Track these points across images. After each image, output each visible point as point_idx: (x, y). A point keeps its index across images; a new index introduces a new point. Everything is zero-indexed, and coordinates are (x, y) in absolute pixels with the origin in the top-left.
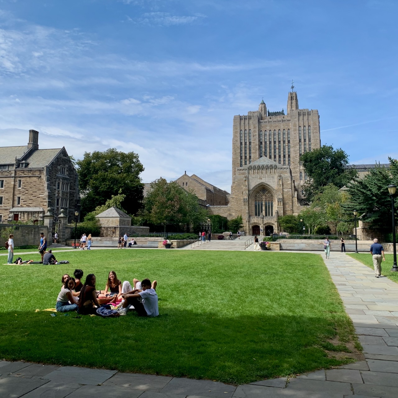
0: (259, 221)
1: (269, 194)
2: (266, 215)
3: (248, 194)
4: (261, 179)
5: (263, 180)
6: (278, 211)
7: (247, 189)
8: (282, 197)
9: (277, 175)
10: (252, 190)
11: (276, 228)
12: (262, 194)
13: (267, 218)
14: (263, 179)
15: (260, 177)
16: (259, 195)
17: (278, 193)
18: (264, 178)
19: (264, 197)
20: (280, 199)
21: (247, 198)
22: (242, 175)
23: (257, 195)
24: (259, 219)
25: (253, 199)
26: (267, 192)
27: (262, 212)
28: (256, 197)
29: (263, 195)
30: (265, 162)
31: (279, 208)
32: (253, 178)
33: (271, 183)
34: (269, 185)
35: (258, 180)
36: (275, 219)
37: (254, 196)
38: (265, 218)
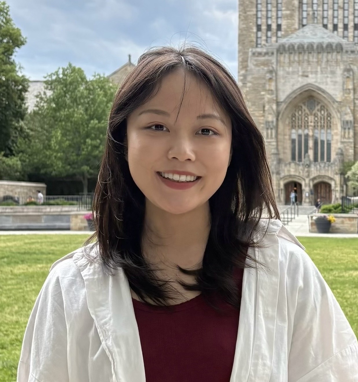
0: (301, 172)
1: (323, 112)
2: (316, 159)
3: (275, 111)
4: (307, 76)
5: (311, 80)
6: (342, 151)
7: (275, 98)
8: (351, 119)
9: (342, 67)
10: (284, 101)
11: (338, 188)
12: (307, 111)
13: (318, 166)
14: (310, 76)
15: (304, 72)
16: (300, 113)
17: (343, 109)
18: (314, 76)
19: (311, 118)
20: (347, 122)
21: (275, 120)
22: (262, 67)
23: (297, 114)
24: (301, 167)
25: (287, 122)
26: (319, 107)
27: (306, 151)
28: (294, 119)
29: (309, 113)
30: (315, 37)
31: (345, 145)
32: (288, 73)
33: (328, 87)
34: (324, 92)
35: (300, 79)
36: (337, 168)
37: (290, 116)
38: (312, 166)
